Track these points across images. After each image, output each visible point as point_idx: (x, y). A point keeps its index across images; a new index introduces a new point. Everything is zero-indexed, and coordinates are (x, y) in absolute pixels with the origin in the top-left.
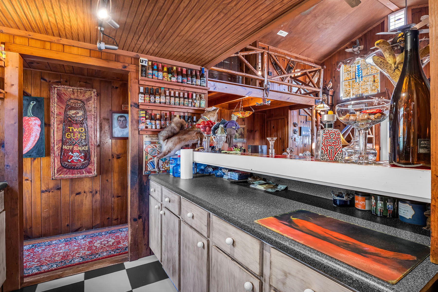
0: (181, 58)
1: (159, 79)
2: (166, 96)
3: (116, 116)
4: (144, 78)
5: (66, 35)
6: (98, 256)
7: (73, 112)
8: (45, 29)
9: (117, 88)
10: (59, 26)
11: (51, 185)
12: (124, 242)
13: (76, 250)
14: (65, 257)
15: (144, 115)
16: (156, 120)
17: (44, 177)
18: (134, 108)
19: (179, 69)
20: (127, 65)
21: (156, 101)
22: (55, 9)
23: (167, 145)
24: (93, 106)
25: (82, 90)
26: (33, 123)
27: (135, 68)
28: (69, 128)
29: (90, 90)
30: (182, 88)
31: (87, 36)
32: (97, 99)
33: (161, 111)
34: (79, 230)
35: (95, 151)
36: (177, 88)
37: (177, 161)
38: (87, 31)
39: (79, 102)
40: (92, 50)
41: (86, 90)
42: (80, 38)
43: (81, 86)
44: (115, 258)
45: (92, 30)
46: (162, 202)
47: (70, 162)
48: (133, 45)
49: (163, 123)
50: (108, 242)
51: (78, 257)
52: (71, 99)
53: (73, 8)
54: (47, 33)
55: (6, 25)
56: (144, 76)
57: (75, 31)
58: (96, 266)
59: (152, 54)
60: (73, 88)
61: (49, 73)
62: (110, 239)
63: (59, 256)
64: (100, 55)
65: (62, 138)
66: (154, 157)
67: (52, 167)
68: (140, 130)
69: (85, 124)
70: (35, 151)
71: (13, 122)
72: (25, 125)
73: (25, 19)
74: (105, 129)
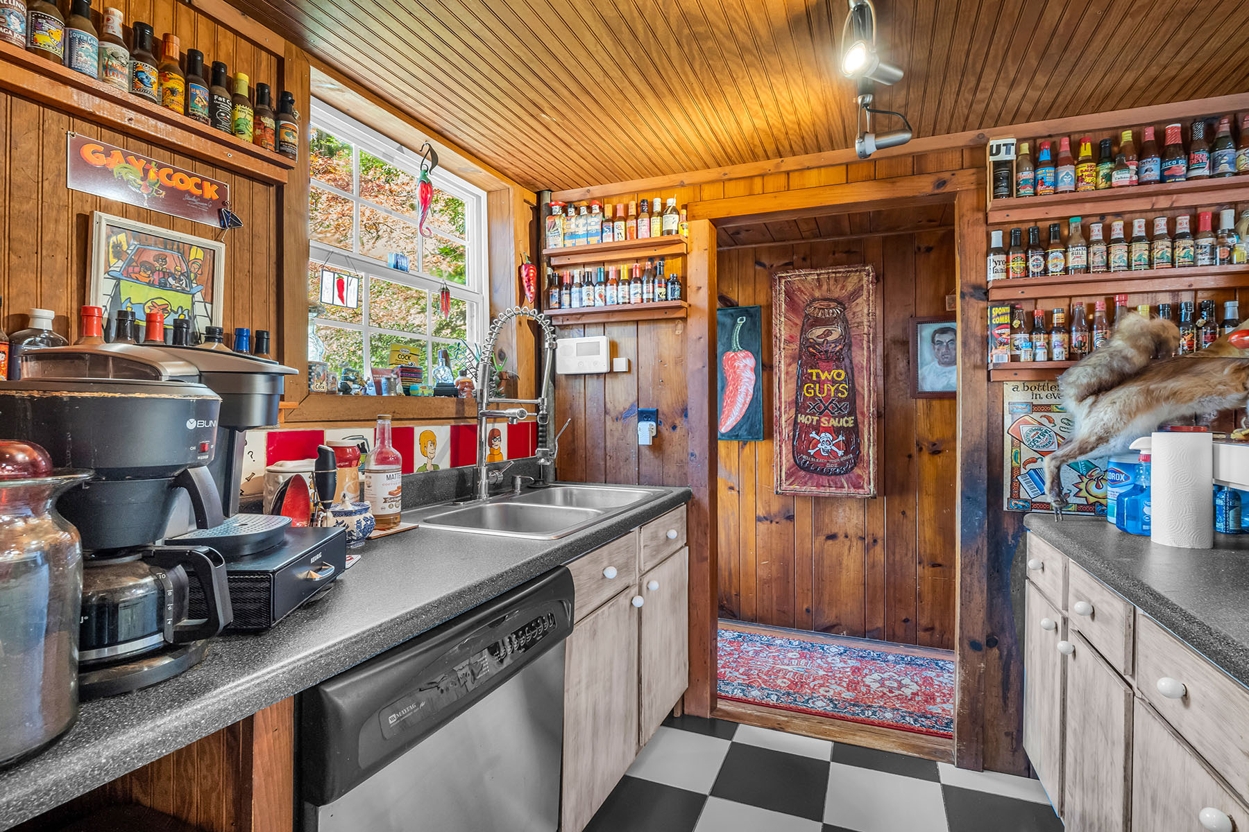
0: (1154, 91)
1: (1062, 192)
2: (1089, 243)
3: (927, 331)
4: (1004, 201)
5: (791, 147)
6: (870, 713)
7: (819, 331)
8: (751, 151)
9: (929, 250)
10: (775, 132)
11: (775, 507)
12: (945, 703)
13: (822, 677)
14: (797, 684)
15: (1006, 319)
16: (1049, 333)
17: (761, 487)
18: (973, 301)
19: (1149, 134)
20: (946, 176)
21: (1051, 268)
22: (763, 97)
23: (1093, 414)
24: (866, 311)
25: (839, 272)
26: (741, 365)
27: (973, 178)
28: (809, 371)
29: (856, 271)
30: (1163, 202)
31: (836, 132)
32: (876, 292)
33: (1070, 297)
34: (834, 630)
35: (871, 430)
36: (1143, 204)
37: (1137, 475)
38: (834, 120)
39: (832, 306)
40: (852, 163)
41: (848, 272)
42: (822, 144)
43: (837, 264)
44: (914, 737)
45: (846, 111)
46: (1067, 610)
47: (813, 456)
48: (963, 109)
49: (1080, 339)
50: (900, 686)
51: (825, 696)
52: (814, 300)
53: (795, 76)
54: (755, 158)
55: (688, 167)
56: (1002, 195)
57: (807, 129)
58: (863, 739)
59: (1031, 114)
60: (818, 272)
61: (770, 247)
62: (906, 681)
63: (785, 678)
64: (873, 169)
65: (797, 398)
66: (1043, 454)
67: (777, 465)
68: (991, 367)
69: (847, 360)
70: (744, 427)
71: (699, 365)
72: (728, 371)
73: (714, 143)
74: (898, 369)
